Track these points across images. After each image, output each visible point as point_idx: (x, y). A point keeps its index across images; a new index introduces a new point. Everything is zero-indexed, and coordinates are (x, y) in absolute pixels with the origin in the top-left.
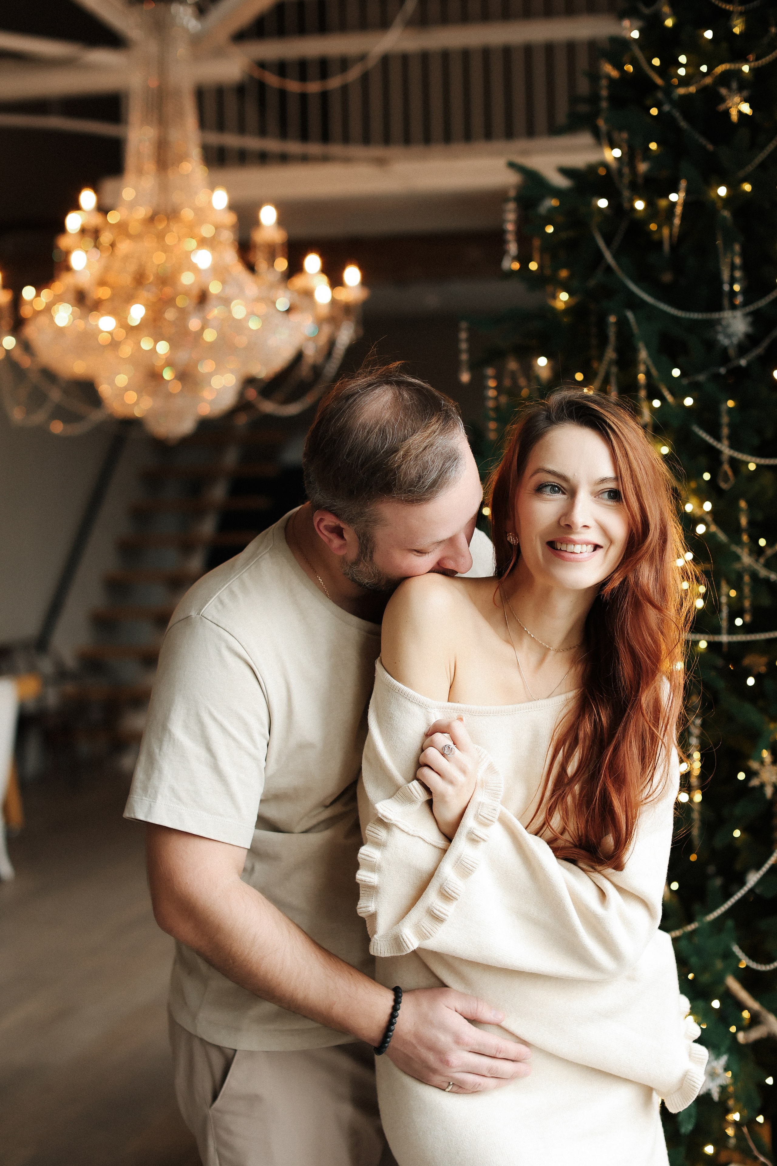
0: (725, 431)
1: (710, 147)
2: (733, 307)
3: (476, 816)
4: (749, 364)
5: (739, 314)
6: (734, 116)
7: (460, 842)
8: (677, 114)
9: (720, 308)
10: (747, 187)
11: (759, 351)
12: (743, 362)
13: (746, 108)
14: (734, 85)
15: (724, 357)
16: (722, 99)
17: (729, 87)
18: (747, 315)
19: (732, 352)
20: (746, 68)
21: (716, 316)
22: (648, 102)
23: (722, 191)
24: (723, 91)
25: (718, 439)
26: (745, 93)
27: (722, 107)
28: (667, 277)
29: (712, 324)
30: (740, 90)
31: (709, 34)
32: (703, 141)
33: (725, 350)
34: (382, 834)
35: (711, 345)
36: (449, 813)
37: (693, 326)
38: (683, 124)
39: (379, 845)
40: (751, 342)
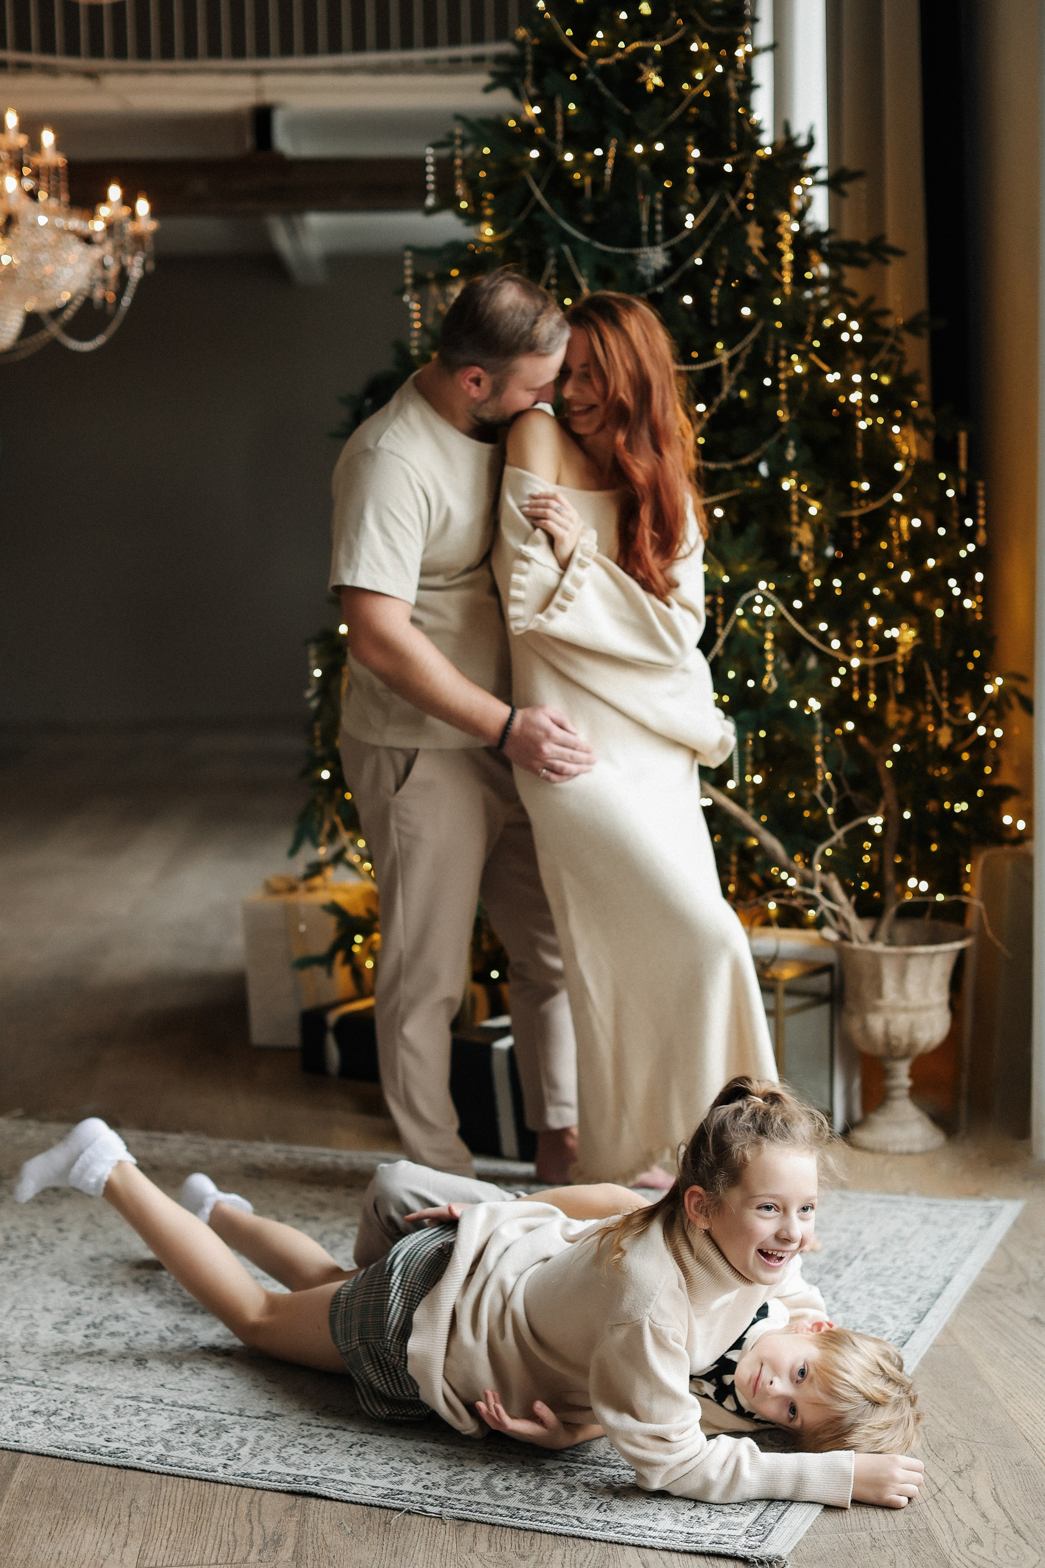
1: (627, 111)
2: (653, 243)
3: (582, 552)
4: (664, 290)
5: (659, 249)
6: (650, 87)
7: (574, 568)
8: (599, 82)
9: (638, 244)
10: (659, 147)
11: (672, 280)
12: (660, 289)
13: (658, 81)
14: (650, 61)
15: (643, 284)
16: (640, 73)
17: (645, 63)
18: (665, 250)
19: (649, 281)
20: (658, 48)
21: (635, 251)
22: (568, 68)
23: (638, 149)
24: (641, 67)
26: (658, 69)
27: (640, 80)
28: (588, 218)
29: (633, 258)
30: (655, 65)
31: (623, 16)
32: (620, 105)
33: (643, 278)
34: (524, 565)
35: (633, 274)
36: (565, 552)
37: (618, 258)
39: (523, 573)
40: (666, 273)
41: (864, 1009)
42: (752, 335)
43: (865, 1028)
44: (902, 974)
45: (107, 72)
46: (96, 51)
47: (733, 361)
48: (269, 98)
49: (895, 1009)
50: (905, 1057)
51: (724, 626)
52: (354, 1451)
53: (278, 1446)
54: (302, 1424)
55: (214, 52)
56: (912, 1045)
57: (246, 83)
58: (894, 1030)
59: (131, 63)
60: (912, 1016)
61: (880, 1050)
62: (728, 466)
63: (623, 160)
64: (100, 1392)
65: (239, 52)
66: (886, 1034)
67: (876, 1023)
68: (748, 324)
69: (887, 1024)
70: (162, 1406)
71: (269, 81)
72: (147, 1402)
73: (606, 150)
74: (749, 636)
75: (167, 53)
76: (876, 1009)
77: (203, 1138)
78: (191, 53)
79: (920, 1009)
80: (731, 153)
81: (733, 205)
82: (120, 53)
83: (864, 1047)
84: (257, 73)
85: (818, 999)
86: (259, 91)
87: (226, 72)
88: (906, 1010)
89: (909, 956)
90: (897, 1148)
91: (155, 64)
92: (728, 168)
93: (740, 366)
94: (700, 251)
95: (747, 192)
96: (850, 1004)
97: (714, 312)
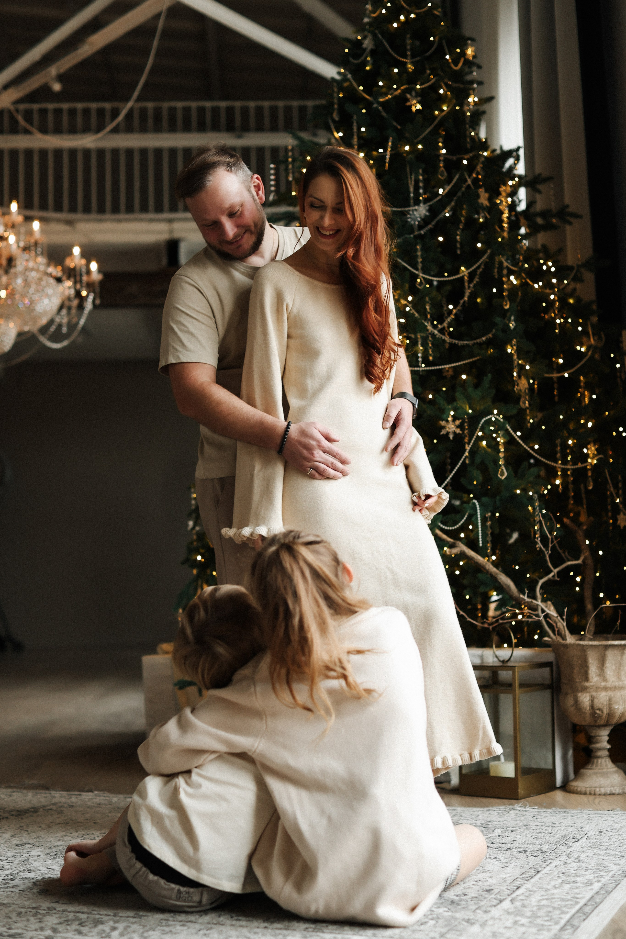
0: (420, 266)
1: (399, 127)
2: (418, 203)
4: (425, 233)
5: (422, 207)
6: (414, 109)
8: (382, 110)
9: (408, 205)
10: (420, 147)
11: (431, 226)
12: (422, 232)
13: (419, 107)
14: (414, 94)
15: (411, 229)
16: (407, 100)
17: (411, 94)
18: (427, 207)
19: (416, 227)
20: (418, 87)
21: (407, 209)
22: (361, 107)
23: (407, 148)
24: (408, 96)
25: (417, 269)
26: (419, 98)
27: (408, 104)
29: (403, 214)
30: (416, 96)
31: (396, 70)
32: (394, 123)
33: (412, 226)
35: (405, 223)
38: (384, 114)
40: (425, 221)
41: (576, 690)
42: (484, 258)
43: (577, 702)
44: (602, 662)
45: (79, 220)
46: (73, 209)
47: (471, 276)
48: (176, 235)
49: (598, 689)
50: (605, 725)
51: (469, 444)
52: (201, 932)
53: (142, 930)
54: (161, 920)
55: (144, 209)
56: (610, 715)
57: (163, 227)
58: (597, 703)
59: (94, 216)
60: (610, 693)
61: (588, 720)
62: (470, 343)
63: (397, 155)
64: (8, 905)
65: (159, 209)
66: (592, 706)
67: (585, 699)
68: (481, 253)
69: (592, 699)
70: (54, 911)
71: (177, 226)
72: (44, 910)
73: (385, 150)
74: (486, 452)
75: (116, 210)
76: (585, 689)
77: (107, 794)
78: (130, 210)
79: (615, 688)
80: (467, 152)
81: (469, 182)
82: (87, 210)
83: (576, 720)
84: (170, 221)
85: (541, 686)
86: (171, 231)
87: (151, 221)
88: (606, 689)
89: (607, 647)
90: (603, 791)
91: (108, 216)
92: (465, 162)
93: (477, 279)
94: (448, 209)
95: (478, 174)
96: (565, 688)
97: (458, 245)
